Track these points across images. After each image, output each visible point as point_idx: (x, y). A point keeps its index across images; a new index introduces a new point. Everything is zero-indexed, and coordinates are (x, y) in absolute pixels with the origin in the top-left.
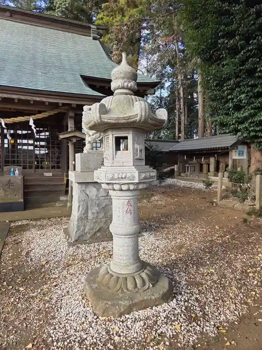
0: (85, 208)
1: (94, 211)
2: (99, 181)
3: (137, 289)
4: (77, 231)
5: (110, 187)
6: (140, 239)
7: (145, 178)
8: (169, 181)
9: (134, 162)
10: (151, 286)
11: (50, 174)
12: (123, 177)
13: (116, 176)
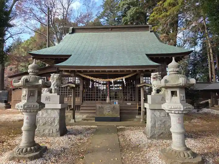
0: (154, 121)
1: (159, 124)
2: (165, 109)
3: (185, 158)
4: (151, 133)
5: (170, 112)
6: (186, 141)
7: (186, 108)
8: (205, 110)
9: (180, 101)
10: (192, 157)
11: (130, 104)
12: (176, 107)
13: (173, 107)
